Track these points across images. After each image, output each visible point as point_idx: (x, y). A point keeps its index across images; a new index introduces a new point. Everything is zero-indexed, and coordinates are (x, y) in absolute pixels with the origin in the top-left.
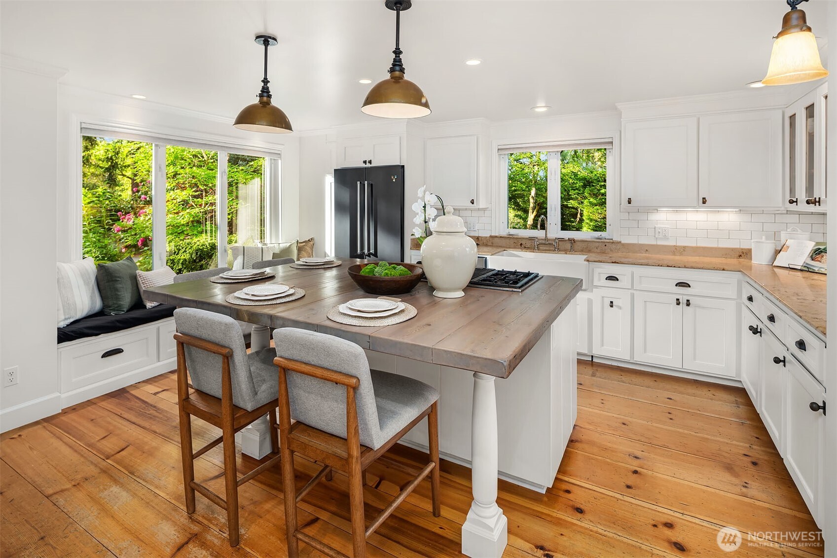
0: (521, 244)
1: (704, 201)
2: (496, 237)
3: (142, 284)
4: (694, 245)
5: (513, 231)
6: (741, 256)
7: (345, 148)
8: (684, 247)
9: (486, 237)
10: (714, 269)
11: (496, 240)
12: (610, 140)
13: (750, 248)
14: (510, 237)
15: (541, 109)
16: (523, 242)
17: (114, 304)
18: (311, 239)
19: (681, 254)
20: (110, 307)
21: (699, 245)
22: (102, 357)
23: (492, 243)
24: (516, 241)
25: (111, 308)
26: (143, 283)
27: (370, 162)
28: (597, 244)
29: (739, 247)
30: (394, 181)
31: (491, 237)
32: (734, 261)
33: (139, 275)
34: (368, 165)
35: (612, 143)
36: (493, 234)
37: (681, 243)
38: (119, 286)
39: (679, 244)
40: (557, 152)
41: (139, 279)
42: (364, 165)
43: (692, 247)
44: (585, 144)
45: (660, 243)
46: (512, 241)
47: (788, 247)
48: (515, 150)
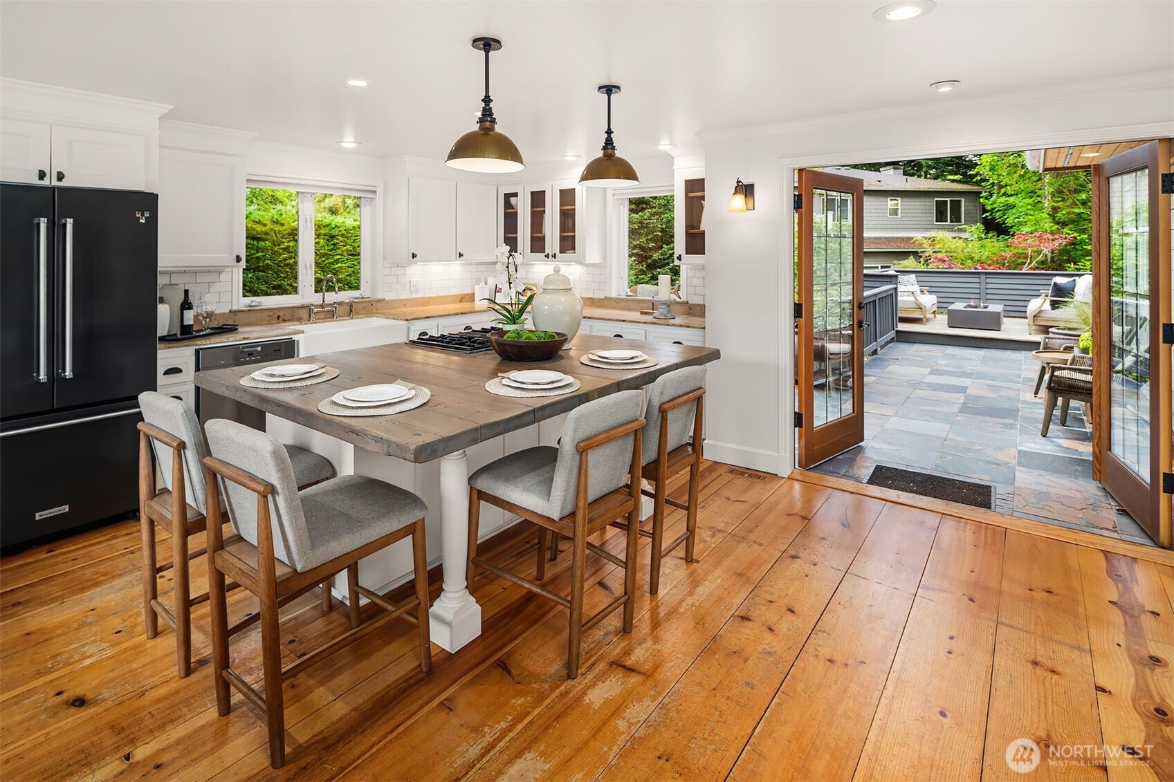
0: (279, 317)
1: (461, 255)
2: (237, 312)
6: (461, 300)
8: (430, 298)
9: (224, 314)
11: (241, 315)
12: (374, 189)
13: (473, 292)
14: (259, 309)
15: (349, 144)
16: (281, 314)
24: (270, 314)
27: (59, 177)
28: (364, 305)
30: (143, 221)
31: (229, 312)
35: (375, 192)
36: (235, 308)
39: (427, 296)
43: (434, 297)
44: (351, 190)
45: (414, 296)
47: (501, 289)
48: (268, 184)
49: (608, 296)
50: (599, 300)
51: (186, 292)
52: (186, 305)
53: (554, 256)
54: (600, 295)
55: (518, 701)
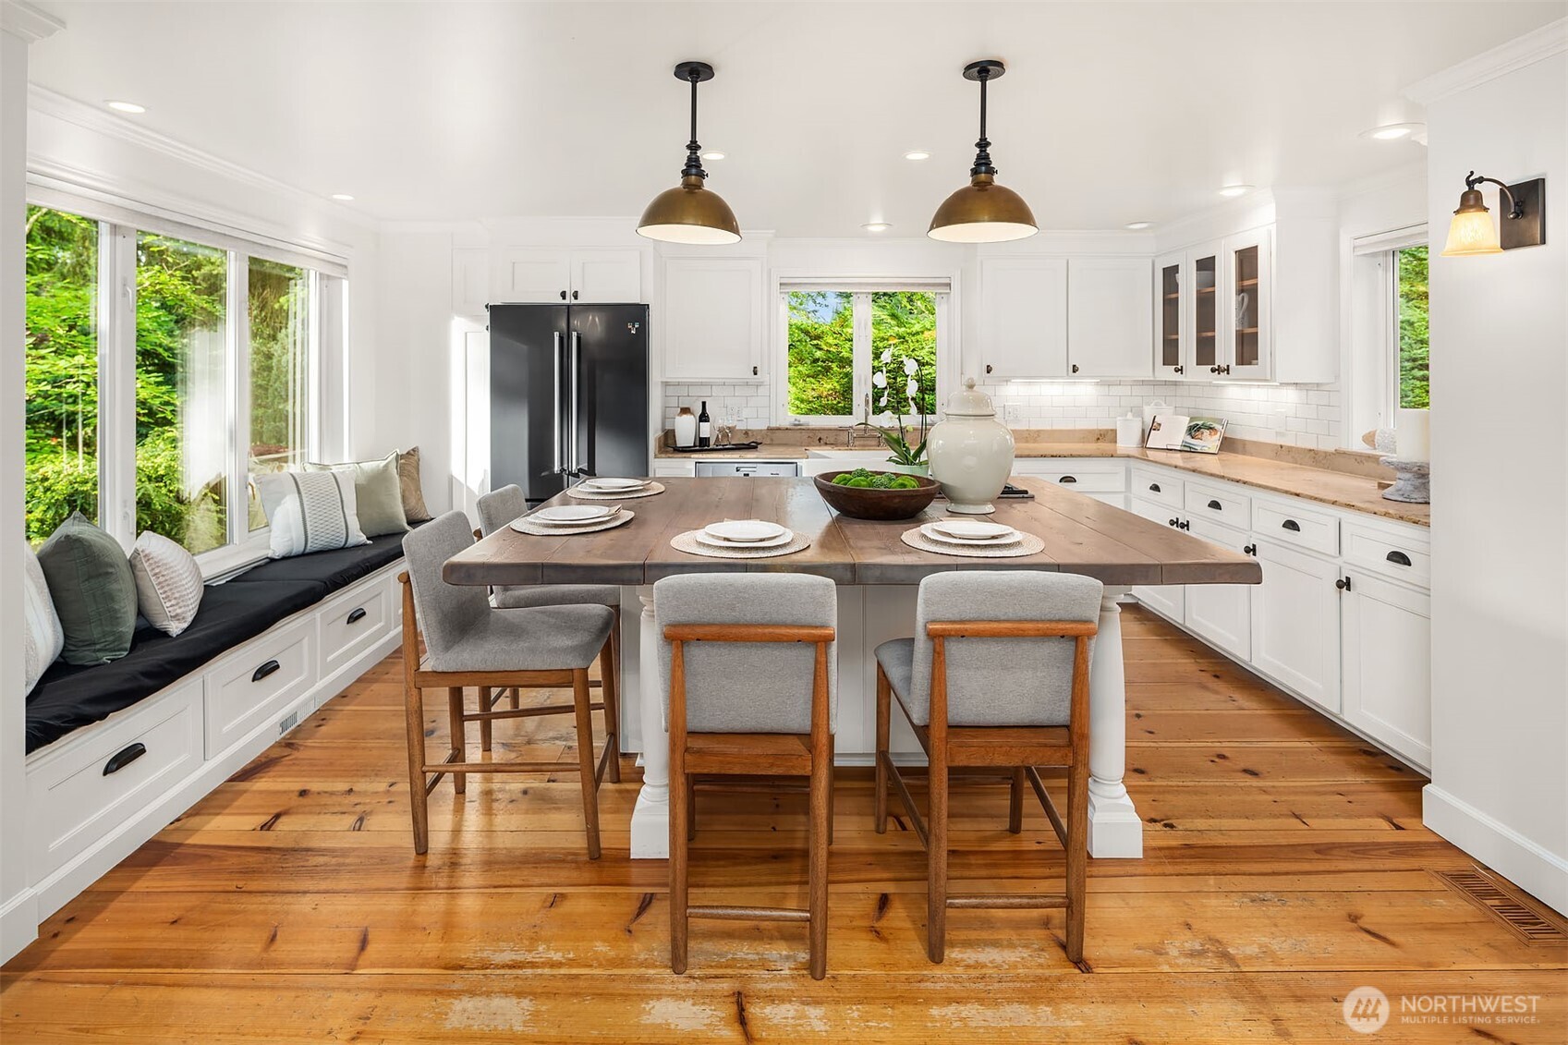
0: (820, 439)
1: (1075, 369)
2: (779, 429)
3: (152, 579)
4: (1049, 428)
5: (804, 419)
6: (1098, 439)
7: (514, 263)
8: (1039, 431)
9: (761, 430)
10: (1103, 456)
11: (779, 434)
12: (947, 281)
13: (1114, 428)
14: (797, 428)
15: (877, 227)
16: (823, 436)
17: (105, 634)
18: (413, 450)
19: (1035, 441)
20: (95, 644)
21: (1054, 428)
22: (105, 774)
23: (772, 440)
24: (811, 435)
25: (98, 647)
26: (155, 574)
27: (576, 295)
29: (1095, 428)
30: (633, 332)
31: (770, 429)
32: (1092, 447)
33: (145, 556)
34: (569, 300)
35: (949, 284)
36: (773, 425)
37: (1035, 426)
38: (115, 586)
39: (1033, 428)
40: (869, 293)
41: (146, 565)
42: (560, 301)
43: (1047, 431)
46: (805, 435)
47: (1160, 425)
48: (808, 286)
49: (1344, 447)
50: (1326, 454)
51: (704, 403)
52: (704, 417)
53: (1228, 370)
54: (1328, 446)
55: (601, 947)
